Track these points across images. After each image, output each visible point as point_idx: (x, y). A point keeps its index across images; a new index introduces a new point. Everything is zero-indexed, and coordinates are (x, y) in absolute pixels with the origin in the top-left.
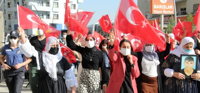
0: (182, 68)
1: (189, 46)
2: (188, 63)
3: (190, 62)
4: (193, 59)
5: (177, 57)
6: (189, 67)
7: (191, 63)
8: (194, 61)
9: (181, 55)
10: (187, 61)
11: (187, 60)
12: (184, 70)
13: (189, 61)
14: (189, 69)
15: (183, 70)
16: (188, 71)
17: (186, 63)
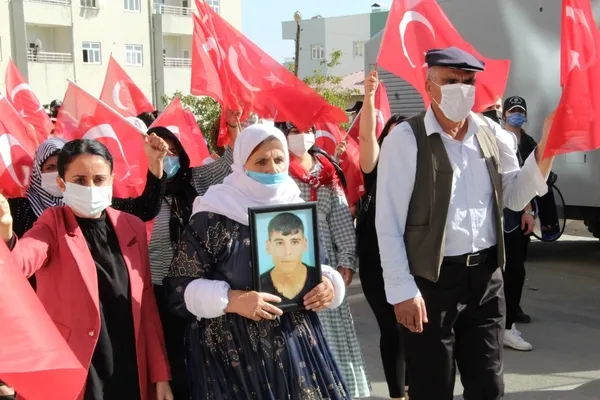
0: (262, 270)
1: (269, 154)
2: (281, 242)
3: (288, 239)
4: (298, 223)
5: (234, 222)
6: (288, 258)
7: (295, 241)
8: (302, 229)
9: (252, 213)
10: (278, 235)
11: (278, 230)
12: (272, 274)
13: (285, 234)
14: (288, 269)
15: (268, 274)
16: (286, 279)
17: (273, 243)
